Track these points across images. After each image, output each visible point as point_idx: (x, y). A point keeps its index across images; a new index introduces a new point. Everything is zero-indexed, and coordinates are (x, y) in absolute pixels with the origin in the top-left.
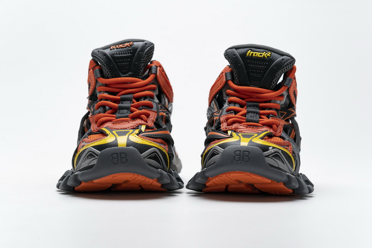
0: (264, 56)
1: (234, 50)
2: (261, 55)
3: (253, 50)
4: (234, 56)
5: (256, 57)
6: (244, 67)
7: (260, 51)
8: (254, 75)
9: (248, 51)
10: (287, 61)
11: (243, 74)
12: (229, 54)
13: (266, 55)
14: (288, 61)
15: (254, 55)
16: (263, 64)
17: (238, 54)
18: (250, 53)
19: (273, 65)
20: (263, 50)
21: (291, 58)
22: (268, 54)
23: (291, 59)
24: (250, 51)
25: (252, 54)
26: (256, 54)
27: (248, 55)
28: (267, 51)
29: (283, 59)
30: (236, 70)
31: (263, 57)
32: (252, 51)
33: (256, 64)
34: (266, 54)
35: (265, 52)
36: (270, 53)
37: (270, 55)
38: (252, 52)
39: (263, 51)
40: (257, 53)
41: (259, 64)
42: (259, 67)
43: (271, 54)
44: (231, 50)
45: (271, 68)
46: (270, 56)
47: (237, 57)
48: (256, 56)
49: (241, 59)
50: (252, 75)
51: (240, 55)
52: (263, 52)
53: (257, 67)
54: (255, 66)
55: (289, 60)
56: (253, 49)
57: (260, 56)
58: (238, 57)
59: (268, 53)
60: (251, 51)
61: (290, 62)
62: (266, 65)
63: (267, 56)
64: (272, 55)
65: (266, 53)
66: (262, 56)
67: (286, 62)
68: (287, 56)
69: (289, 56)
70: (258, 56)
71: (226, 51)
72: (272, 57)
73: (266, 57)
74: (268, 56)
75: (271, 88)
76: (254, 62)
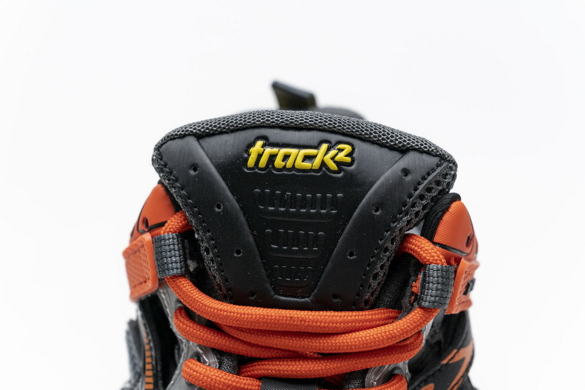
0: (323, 163)
1: (192, 141)
2: (307, 158)
3: (271, 140)
4: (192, 172)
5: (290, 170)
6: (242, 219)
7: (302, 143)
8: (290, 251)
9: (252, 144)
10: (424, 178)
11: (238, 252)
12: (169, 165)
13: (333, 158)
14: (429, 174)
15: (279, 163)
16: (324, 197)
17: (208, 161)
18: (260, 156)
19: (368, 203)
20: (315, 136)
21: (436, 160)
22: (341, 150)
23: (438, 166)
24: (260, 143)
25: (272, 157)
26: (286, 157)
27: (251, 162)
28: (334, 138)
29: (406, 172)
30: (209, 234)
31: (321, 168)
32: (268, 143)
33: (293, 202)
34: (333, 152)
35: (324, 147)
36: (348, 148)
37: (350, 155)
38: (269, 151)
39: (315, 142)
40: (293, 151)
41: (304, 203)
42: (309, 215)
43: (353, 149)
44: (178, 142)
45: (359, 214)
46: (349, 159)
47: (204, 179)
48: (289, 163)
49: (223, 184)
50: (279, 250)
51: (218, 167)
52: (317, 147)
53: (297, 214)
54: (287, 211)
55: (433, 170)
56: (275, 134)
57: (307, 165)
58: (210, 174)
59: (341, 146)
60: (264, 146)
61: (438, 178)
62: (335, 203)
63: (335, 162)
64: (355, 155)
65: (328, 150)
66: (317, 163)
67: (419, 184)
68: (421, 151)
69: (428, 153)
70: (297, 166)
71: (158, 148)
72: (359, 164)
73: (333, 166)
74: (339, 164)
75: (366, 302)
76: (283, 194)
